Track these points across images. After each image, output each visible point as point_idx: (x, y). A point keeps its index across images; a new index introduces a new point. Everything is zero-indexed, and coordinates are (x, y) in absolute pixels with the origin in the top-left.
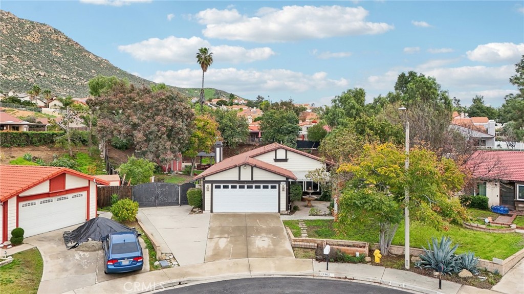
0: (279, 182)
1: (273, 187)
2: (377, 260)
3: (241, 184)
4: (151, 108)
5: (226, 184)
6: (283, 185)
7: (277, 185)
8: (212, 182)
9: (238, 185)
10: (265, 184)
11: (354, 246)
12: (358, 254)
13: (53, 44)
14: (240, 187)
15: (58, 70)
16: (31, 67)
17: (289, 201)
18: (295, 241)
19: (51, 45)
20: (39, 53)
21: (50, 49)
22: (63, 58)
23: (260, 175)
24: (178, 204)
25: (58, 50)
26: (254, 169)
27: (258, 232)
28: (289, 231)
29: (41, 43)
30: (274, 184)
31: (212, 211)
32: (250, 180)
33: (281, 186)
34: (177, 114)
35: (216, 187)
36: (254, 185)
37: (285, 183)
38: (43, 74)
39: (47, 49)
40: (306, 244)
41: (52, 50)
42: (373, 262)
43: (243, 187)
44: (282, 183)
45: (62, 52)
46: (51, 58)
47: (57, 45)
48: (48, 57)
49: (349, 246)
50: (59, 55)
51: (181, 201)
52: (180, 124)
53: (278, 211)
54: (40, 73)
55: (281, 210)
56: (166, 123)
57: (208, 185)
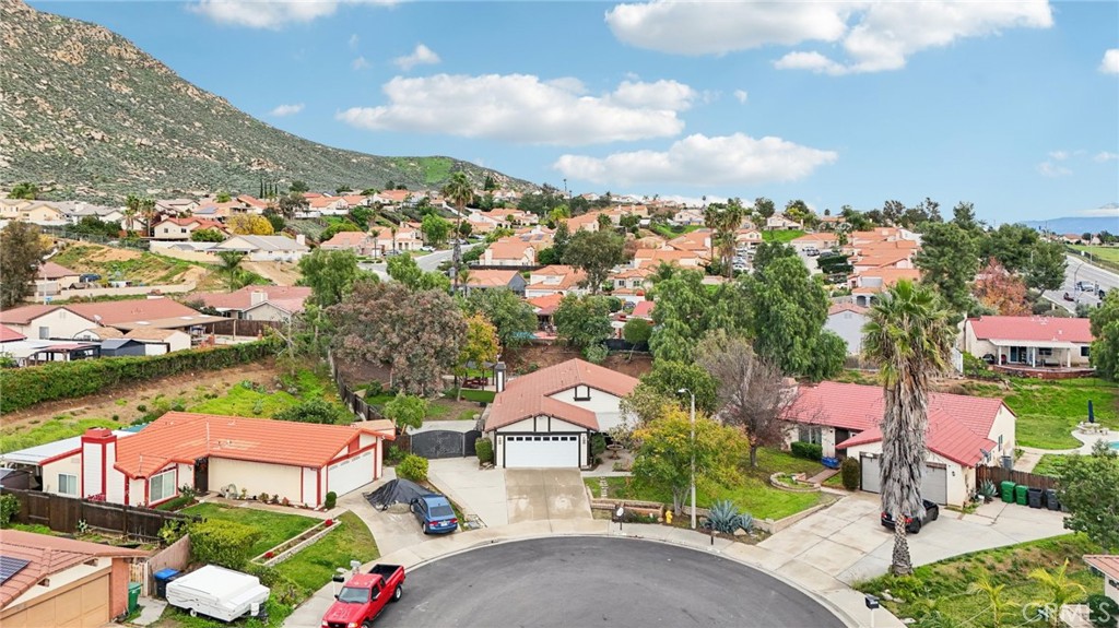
0: (579, 433)
1: (572, 439)
2: (669, 521)
3: (537, 435)
4: (414, 321)
5: (520, 436)
6: (584, 437)
7: (577, 437)
8: (504, 434)
9: (533, 437)
10: (564, 436)
11: (651, 507)
12: (651, 515)
13: (112, 67)
14: (536, 439)
15: (127, 124)
16: (75, 121)
17: (590, 454)
18: (594, 502)
19: (107, 68)
20: (85, 87)
21: (105, 76)
22: (133, 96)
23: (557, 426)
24: (461, 455)
25: (123, 80)
26: (552, 419)
27: (558, 492)
28: (589, 491)
29: (87, 66)
30: (574, 436)
31: (504, 466)
32: (548, 431)
33: (582, 437)
34: (448, 329)
35: (509, 439)
36: (551, 437)
37: (586, 434)
38: (98, 136)
39: (100, 77)
40: (604, 505)
41: (109, 80)
42: (664, 523)
43: (539, 439)
44: (582, 434)
45: (130, 82)
46: (109, 98)
47: (119, 68)
48: (104, 95)
49: (646, 507)
50: (126, 90)
51: (466, 451)
52: (452, 343)
53: (578, 467)
54: (93, 133)
55: (582, 464)
56: (434, 344)
57: (500, 437)
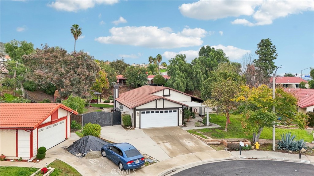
0: (178, 108)
1: (175, 111)
2: (257, 147)
3: (157, 110)
5: (148, 111)
6: (181, 110)
7: (177, 110)
8: (140, 110)
12: (247, 145)
14: (156, 112)
18: (208, 141)
23: (168, 105)
26: (165, 101)
27: (181, 138)
30: (175, 109)
31: (140, 128)
32: (163, 107)
33: (179, 110)
35: (143, 113)
36: (164, 111)
37: (181, 108)
40: (214, 142)
42: (255, 148)
43: (158, 112)
44: (180, 109)
52: (92, 74)
53: (177, 125)
55: (179, 124)
56: (84, 74)
57: (138, 112)
